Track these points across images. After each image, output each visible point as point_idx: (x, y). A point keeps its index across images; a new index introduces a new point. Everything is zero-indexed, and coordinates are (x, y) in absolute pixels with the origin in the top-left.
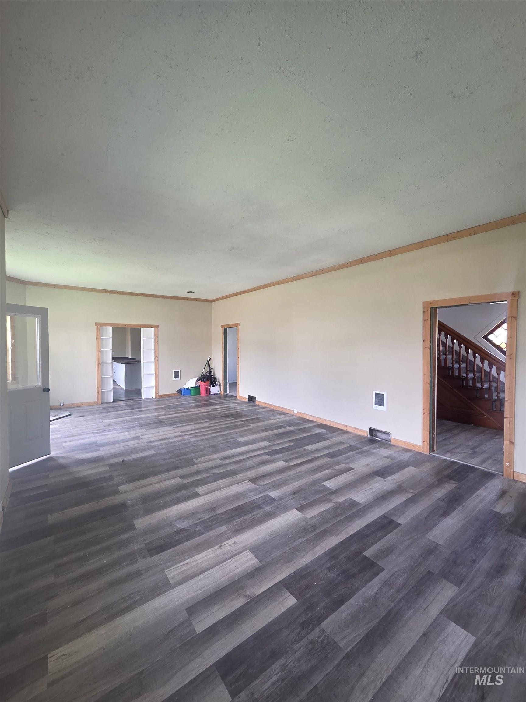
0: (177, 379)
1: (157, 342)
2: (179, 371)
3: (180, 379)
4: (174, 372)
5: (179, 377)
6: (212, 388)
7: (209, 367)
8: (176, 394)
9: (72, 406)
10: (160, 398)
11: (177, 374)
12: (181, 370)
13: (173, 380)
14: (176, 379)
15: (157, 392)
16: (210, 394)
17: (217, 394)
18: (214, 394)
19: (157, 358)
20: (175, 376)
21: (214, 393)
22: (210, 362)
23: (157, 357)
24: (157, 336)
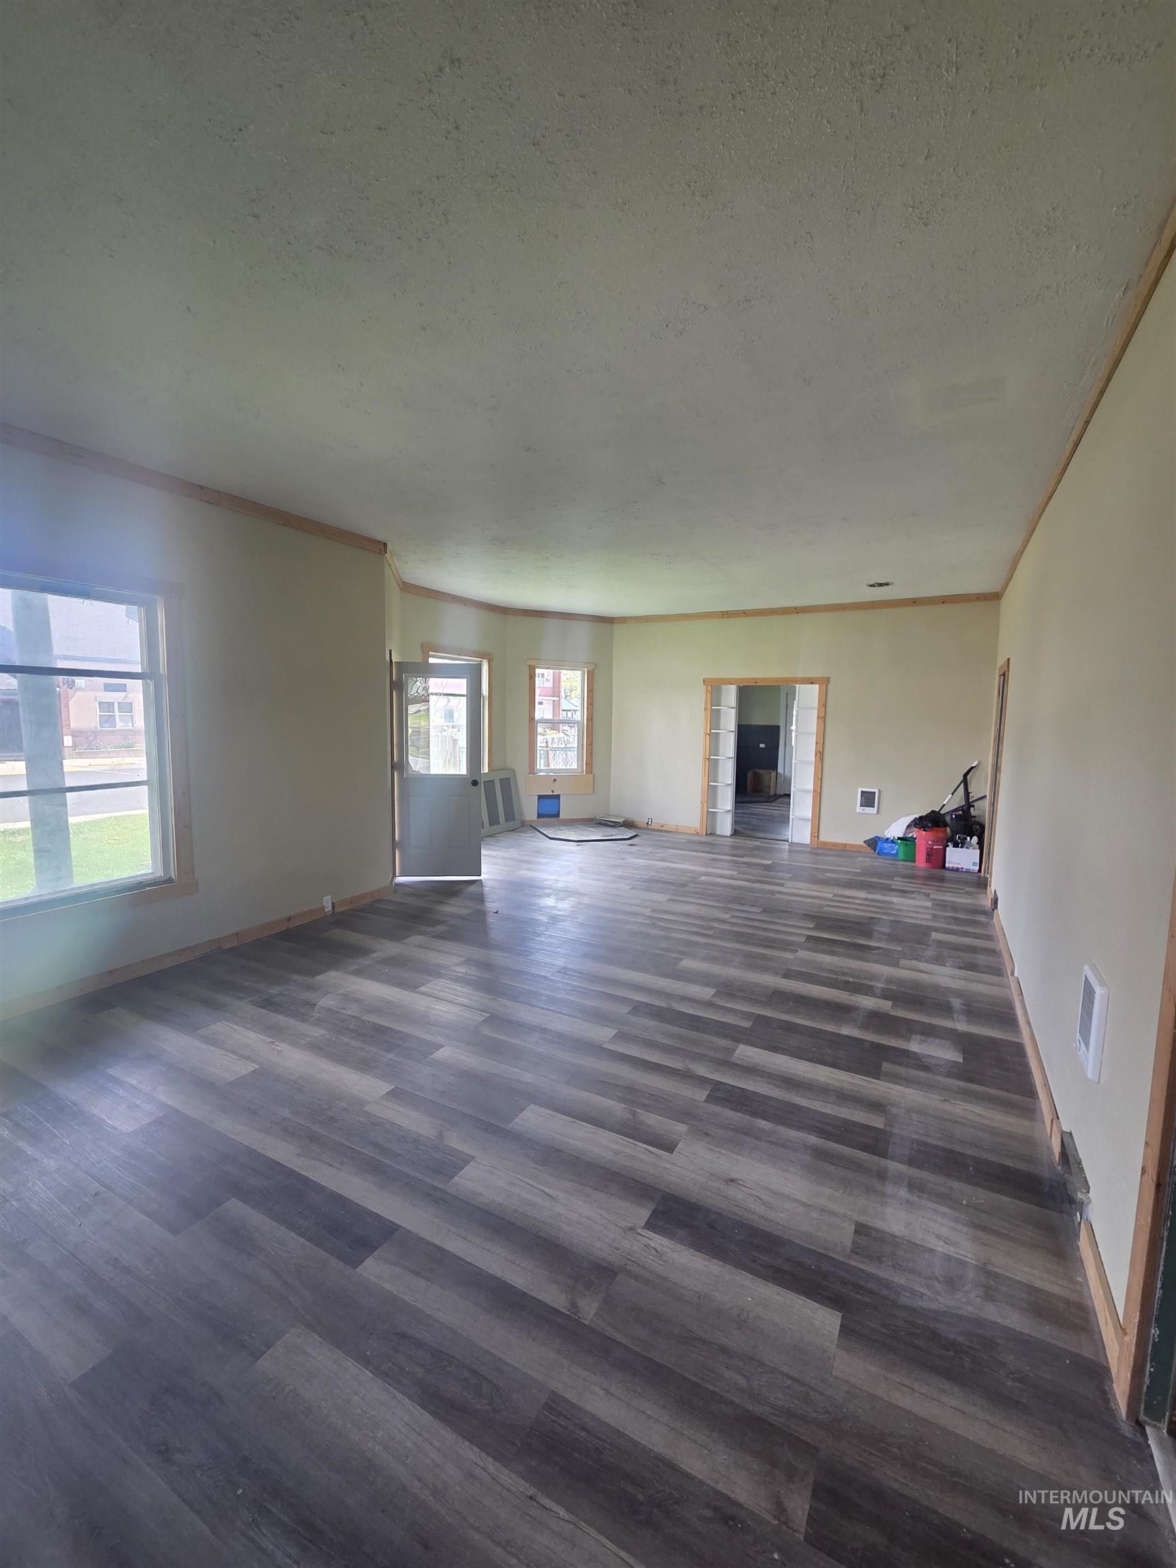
0: (868, 810)
1: (822, 719)
2: (875, 793)
3: (875, 812)
4: (862, 792)
5: (874, 807)
6: (950, 850)
7: (967, 793)
8: (862, 846)
9: (663, 829)
10: (819, 849)
11: (868, 799)
12: (880, 788)
13: (858, 811)
14: (864, 812)
15: (817, 835)
16: (944, 866)
17: (968, 872)
18: (957, 870)
19: (820, 755)
20: (863, 804)
21: (955, 866)
22: (968, 777)
23: (820, 752)
24: (823, 705)
